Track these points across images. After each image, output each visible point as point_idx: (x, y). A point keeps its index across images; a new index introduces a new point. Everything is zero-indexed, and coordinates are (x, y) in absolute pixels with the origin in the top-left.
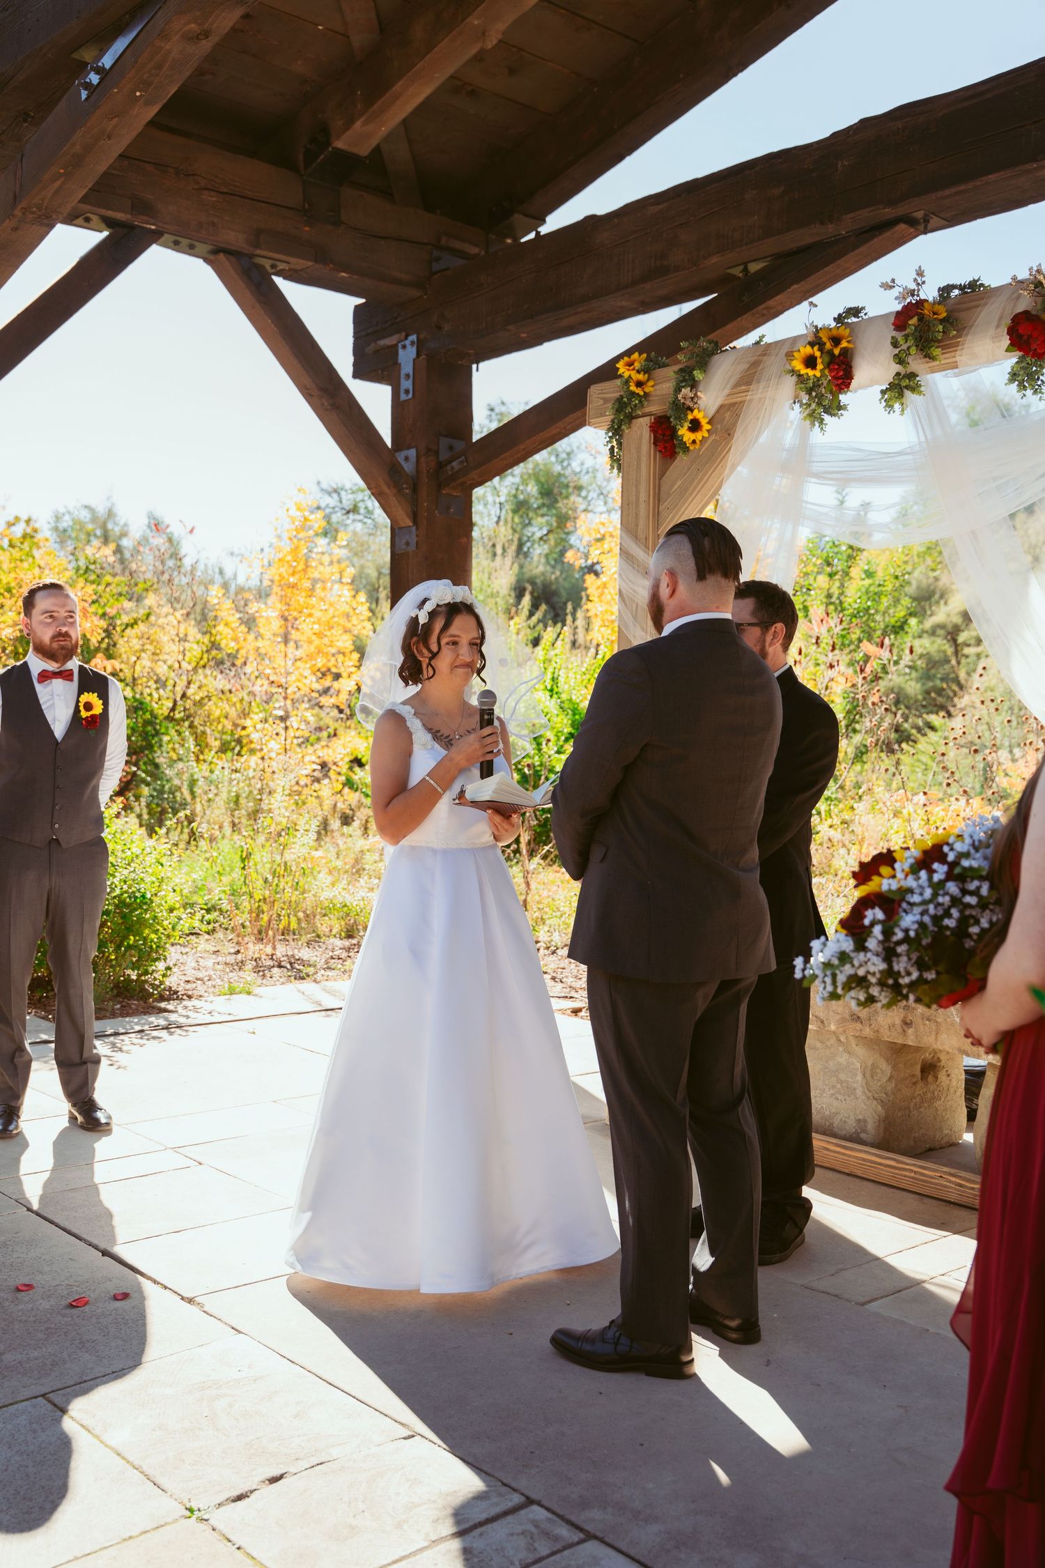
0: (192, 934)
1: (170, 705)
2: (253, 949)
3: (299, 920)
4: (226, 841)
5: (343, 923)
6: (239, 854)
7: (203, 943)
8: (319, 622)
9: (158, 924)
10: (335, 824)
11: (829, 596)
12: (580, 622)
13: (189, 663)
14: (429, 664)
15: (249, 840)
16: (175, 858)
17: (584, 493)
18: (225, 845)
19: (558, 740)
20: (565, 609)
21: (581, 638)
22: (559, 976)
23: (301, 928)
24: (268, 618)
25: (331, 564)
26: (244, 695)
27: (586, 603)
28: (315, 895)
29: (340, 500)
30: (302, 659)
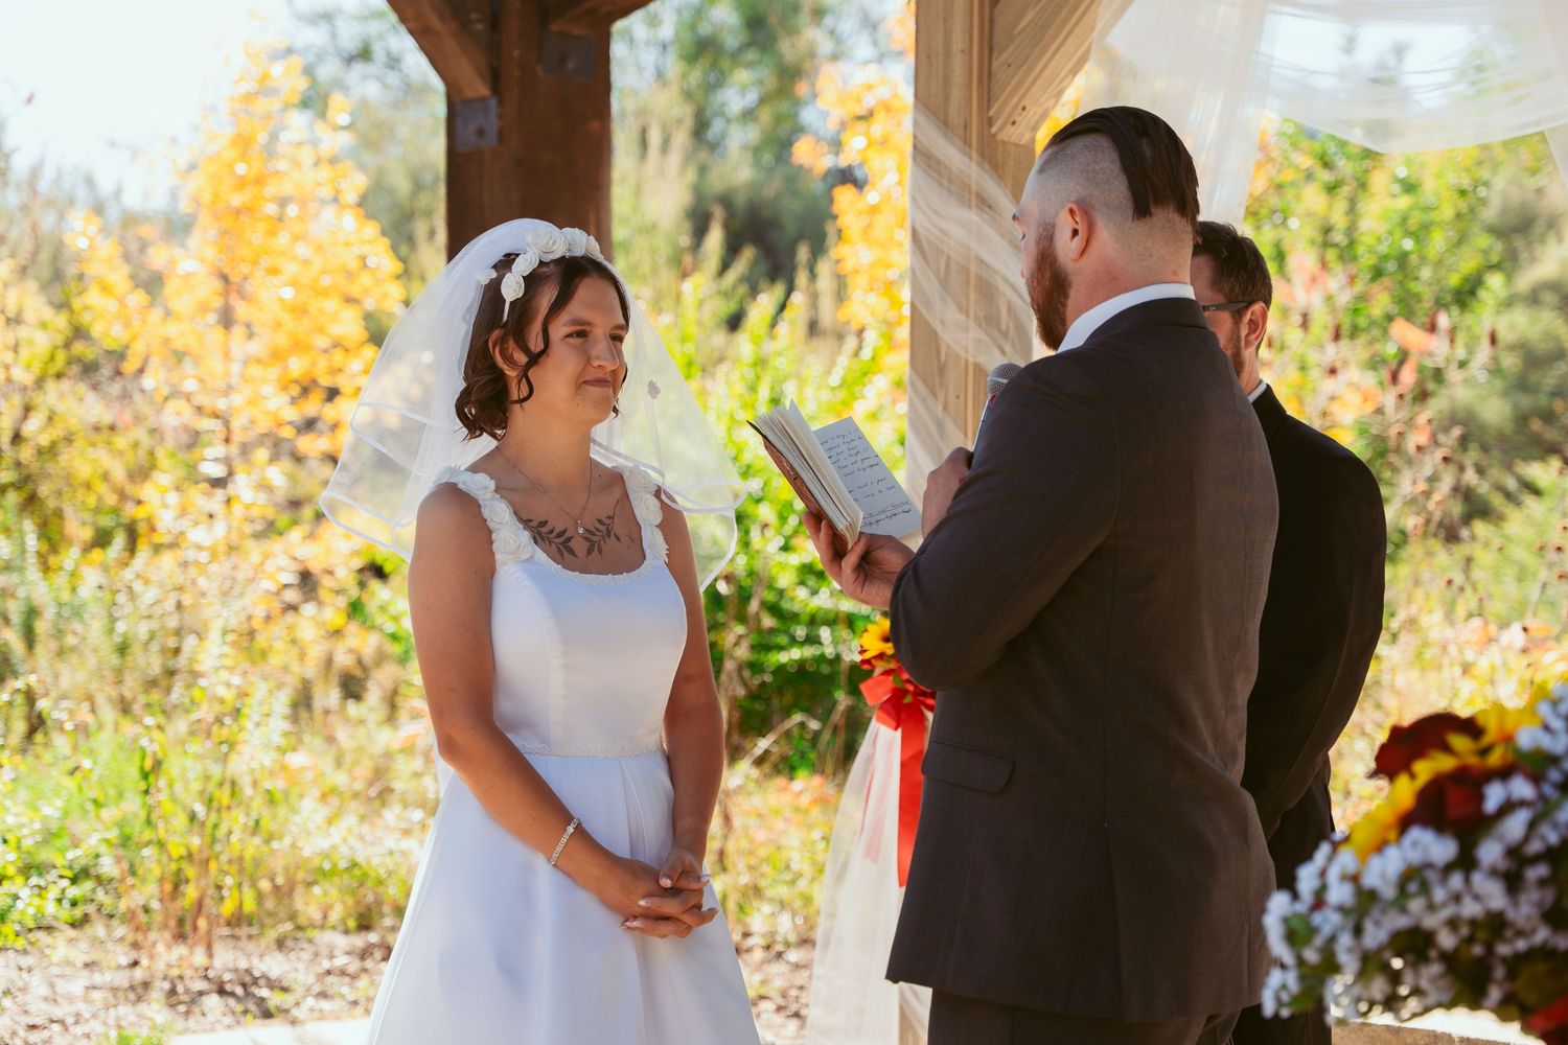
0: (40, 928)
2: (166, 956)
3: (260, 897)
4: (106, 736)
5: (350, 901)
6: (138, 764)
7: (62, 948)
8: (295, 283)
10: (328, 696)
11: (1327, 230)
12: (825, 283)
13: (28, 368)
14: (523, 377)
15: (157, 734)
16: (8, 773)
17: (828, 21)
18: (104, 742)
20: (792, 253)
21: (827, 315)
22: (793, 1008)
23: (267, 913)
24: (188, 276)
25: (316, 164)
26: (140, 434)
27: (836, 245)
28: (293, 845)
29: (334, 36)
30: (259, 361)
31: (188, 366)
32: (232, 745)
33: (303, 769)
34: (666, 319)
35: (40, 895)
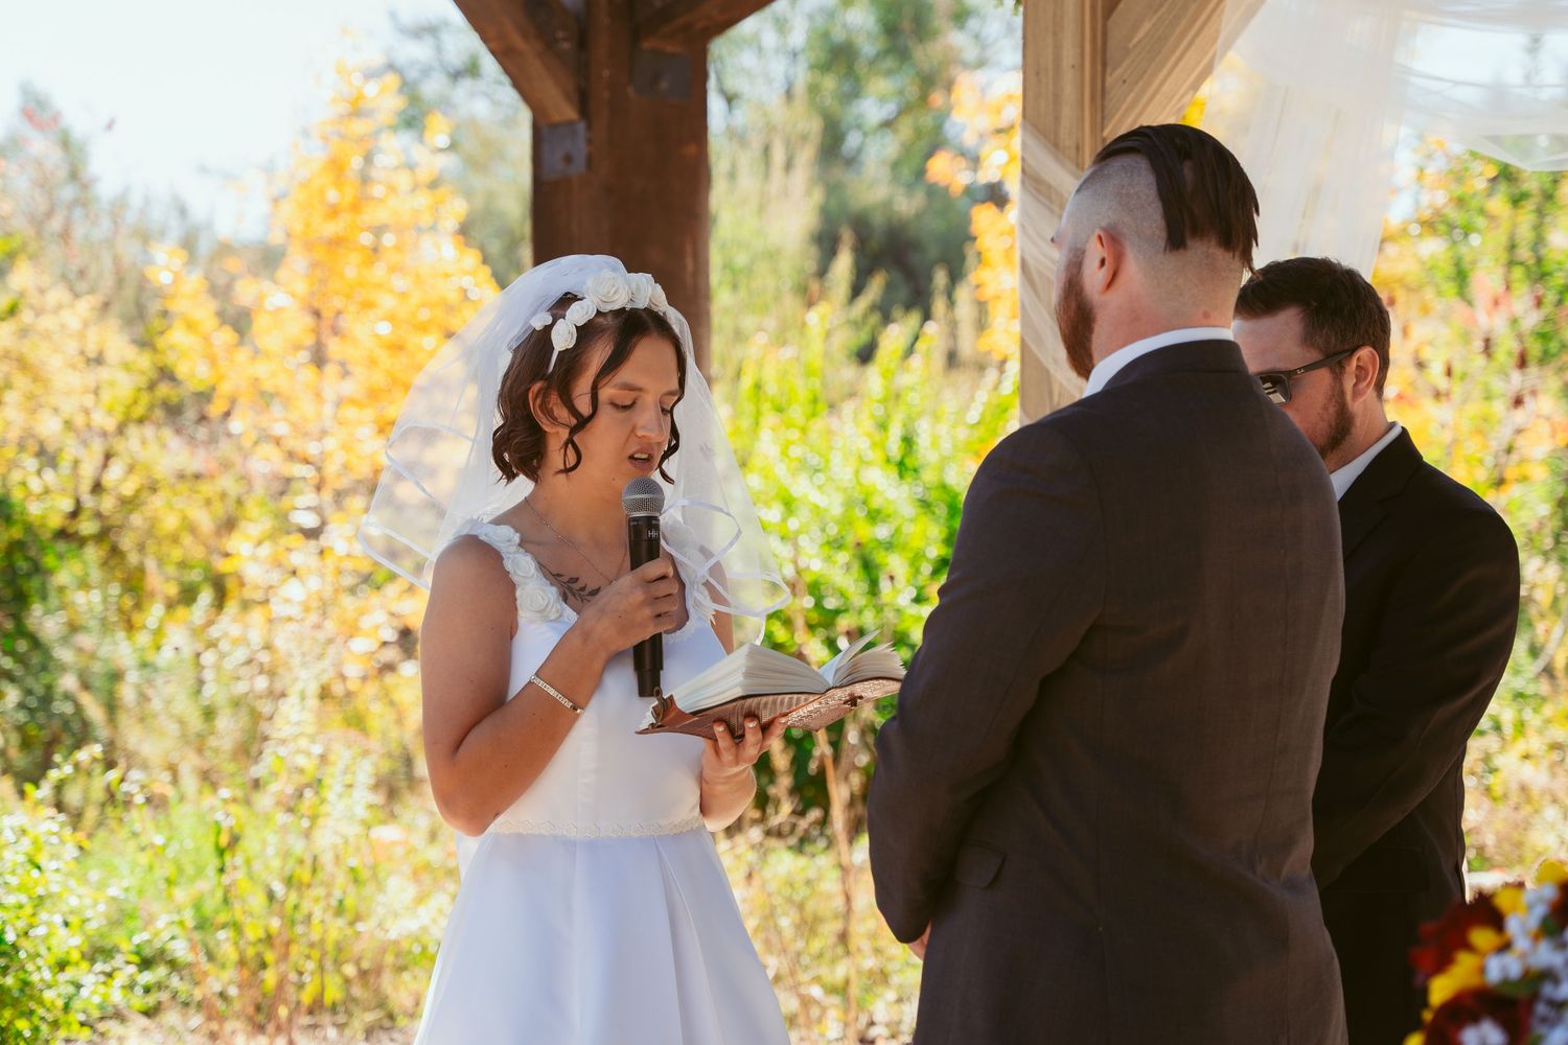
0: (108, 1017)
1: (67, 505)
3: (347, 981)
4: (187, 808)
6: (212, 839)
7: (136, 1038)
8: (391, 318)
9: (31, 997)
11: (1512, 247)
12: (965, 309)
13: (110, 412)
14: (570, 441)
15: (235, 808)
16: (70, 851)
17: (972, 24)
18: (184, 816)
19: (917, 571)
20: (930, 279)
21: (967, 346)
23: (354, 1000)
24: (279, 310)
25: (415, 188)
26: (228, 483)
27: (975, 269)
28: (380, 925)
29: (439, 49)
30: (353, 402)
31: (277, 410)
32: (314, 818)
33: (394, 843)
34: (788, 353)
35: (104, 983)
